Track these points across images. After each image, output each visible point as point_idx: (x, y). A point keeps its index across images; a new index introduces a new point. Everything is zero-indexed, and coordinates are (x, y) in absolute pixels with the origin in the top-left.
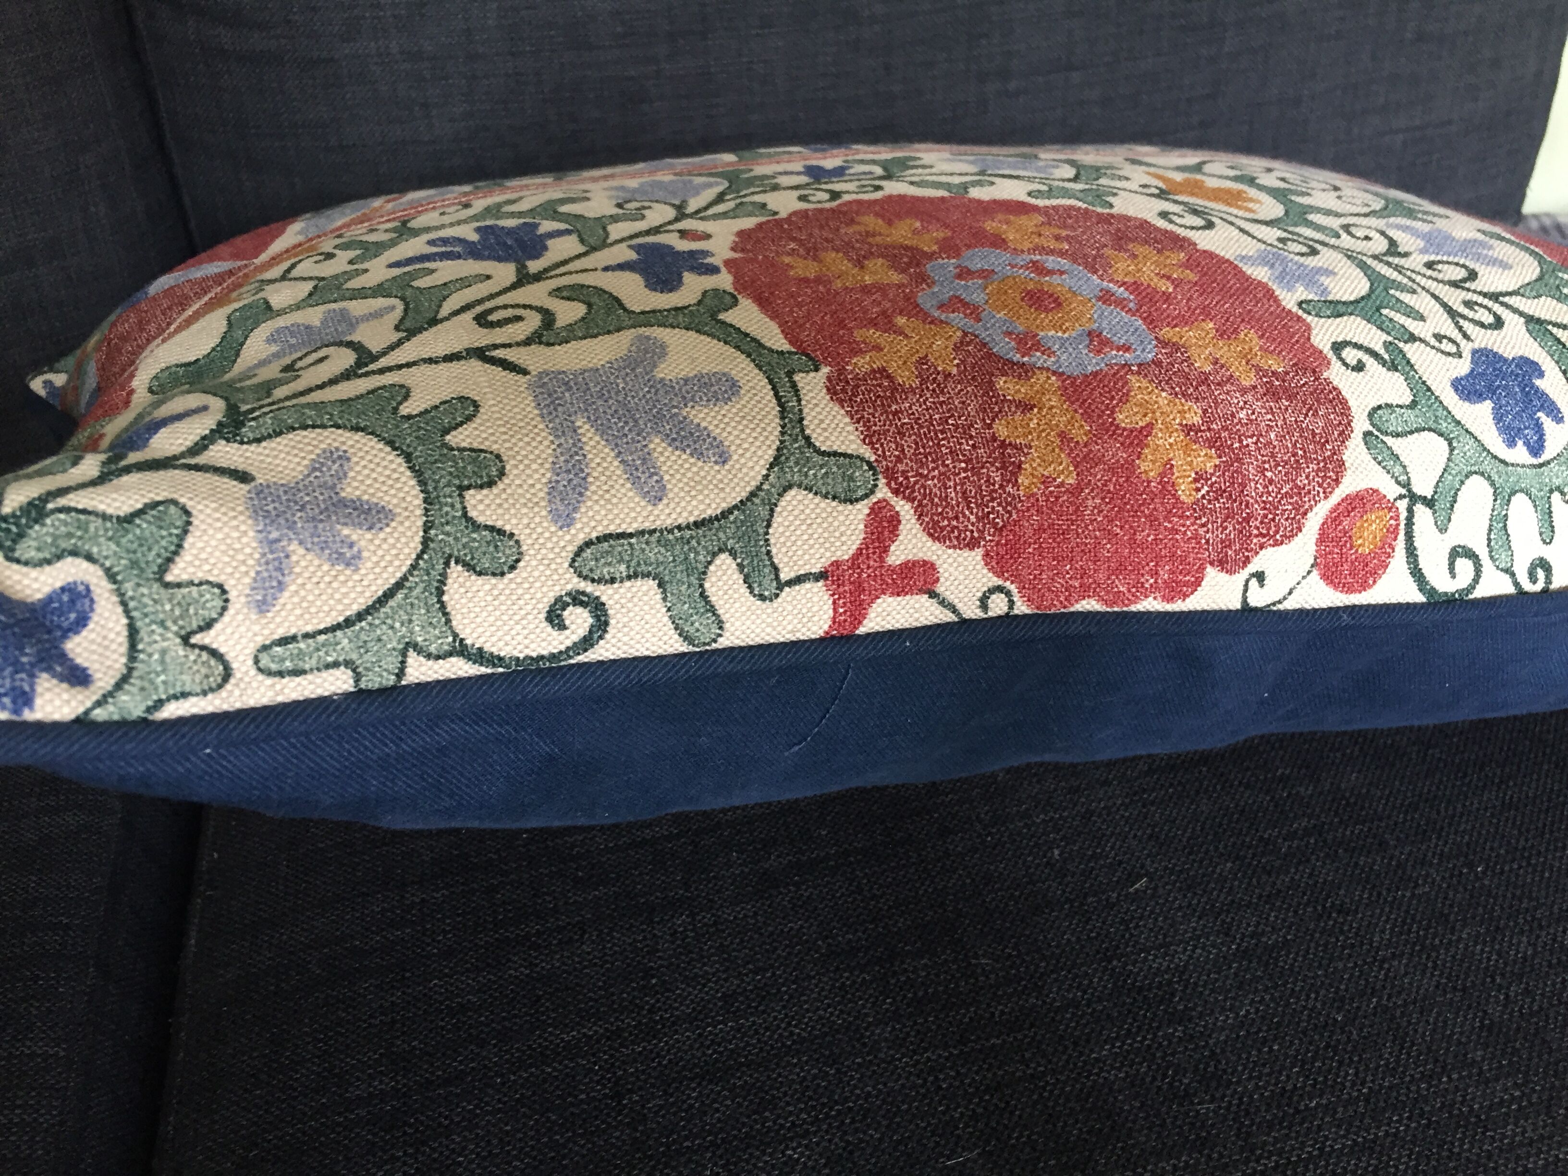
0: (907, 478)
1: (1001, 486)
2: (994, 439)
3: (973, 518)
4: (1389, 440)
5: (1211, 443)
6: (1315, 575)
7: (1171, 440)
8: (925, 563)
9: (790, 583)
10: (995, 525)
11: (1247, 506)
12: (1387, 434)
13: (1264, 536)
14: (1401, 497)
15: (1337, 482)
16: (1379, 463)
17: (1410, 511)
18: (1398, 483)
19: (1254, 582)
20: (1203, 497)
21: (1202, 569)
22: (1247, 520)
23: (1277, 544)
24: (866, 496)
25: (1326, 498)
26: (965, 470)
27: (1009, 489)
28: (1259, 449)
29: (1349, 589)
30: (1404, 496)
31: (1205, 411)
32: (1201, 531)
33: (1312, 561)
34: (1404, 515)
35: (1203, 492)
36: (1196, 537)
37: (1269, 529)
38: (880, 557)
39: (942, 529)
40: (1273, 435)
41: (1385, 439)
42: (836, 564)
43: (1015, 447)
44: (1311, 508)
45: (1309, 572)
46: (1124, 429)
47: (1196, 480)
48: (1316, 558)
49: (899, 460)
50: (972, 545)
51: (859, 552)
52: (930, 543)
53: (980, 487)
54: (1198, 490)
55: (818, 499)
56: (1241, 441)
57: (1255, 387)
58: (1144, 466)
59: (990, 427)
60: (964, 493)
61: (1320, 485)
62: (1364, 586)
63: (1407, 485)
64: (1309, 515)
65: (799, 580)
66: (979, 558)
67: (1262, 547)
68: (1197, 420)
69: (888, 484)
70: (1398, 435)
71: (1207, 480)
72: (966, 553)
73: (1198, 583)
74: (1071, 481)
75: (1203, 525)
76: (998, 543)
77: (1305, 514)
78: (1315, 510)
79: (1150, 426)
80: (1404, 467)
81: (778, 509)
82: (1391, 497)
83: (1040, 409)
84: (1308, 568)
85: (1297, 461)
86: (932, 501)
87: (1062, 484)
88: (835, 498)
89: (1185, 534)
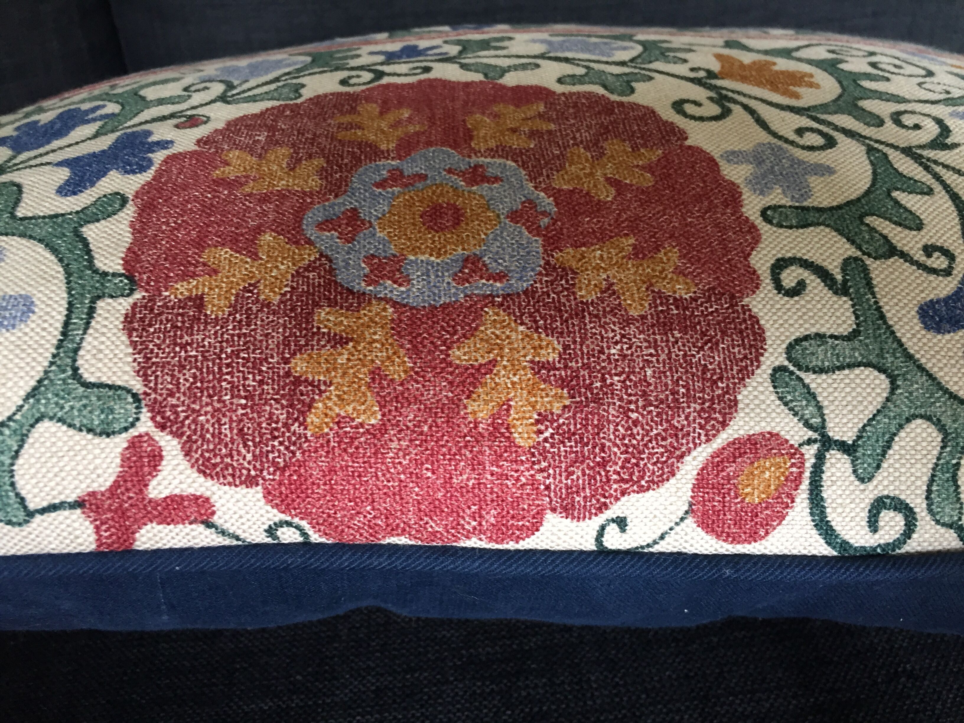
0: (176, 413)
1: (285, 425)
2: (288, 374)
3: (249, 457)
4: (809, 378)
5: (563, 383)
6: (690, 521)
7: (516, 379)
8: (197, 498)
9: (43, 511)
10: (274, 463)
11: (602, 450)
12: (807, 370)
13: (626, 481)
14: (810, 442)
15: (724, 424)
16: (786, 404)
17: (820, 458)
18: (807, 425)
19: (613, 529)
20: (546, 440)
21: (539, 515)
22: (603, 464)
23: (642, 490)
24: (126, 429)
25: (708, 441)
26: (244, 407)
27: (295, 427)
28: (626, 388)
29: (735, 540)
30: (815, 441)
31: (566, 347)
32: (539, 477)
33: (686, 508)
34: (810, 461)
35: (547, 434)
36: (533, 483)
37: (631, 474)
38: (141, 491)
39: (215, 465)
40: (649, 372)
41: (802, 375)
42: (93, 494)
43: (311, 384)
44: (689, 451)
45: (682, 519)
46: (458, 366)
47: (538, 422)
48: (691, 505)
49: (171, 394)
50: (250, 482)
51: (116, 485)
52: (202, 479)
53: (259, 424)
54: (540, 432)
55: (71, 432)
56: (603, 380)
57: (643, 317)
58: (472, 406)
59: (287, 361)
60: (241, 430)
61: (702, 427)
62: (753, 537)
63: (821, 429)
64: (687, 459)
65: (53, 508)
66: (261, 495)
67: (623, 493)
68: (553, 357)
69: (153, 419)
70: (822, 371)
71: (552, 422)
72: (243, 490)
73: (535, 528)
74: (373, 421)
75: (542, 470)
76: (280, 484)
77: (682, 456)
78: (694, 453)
79: (493, 363)
80: (820, 408)
81: (31, 440)
82: (795, 441)
83: (358, 343)
84: (681, 514)
85: (676, 400)
86: (202, 436)
87: (362, 425)
88: (89, 431)
89: (518, 480)
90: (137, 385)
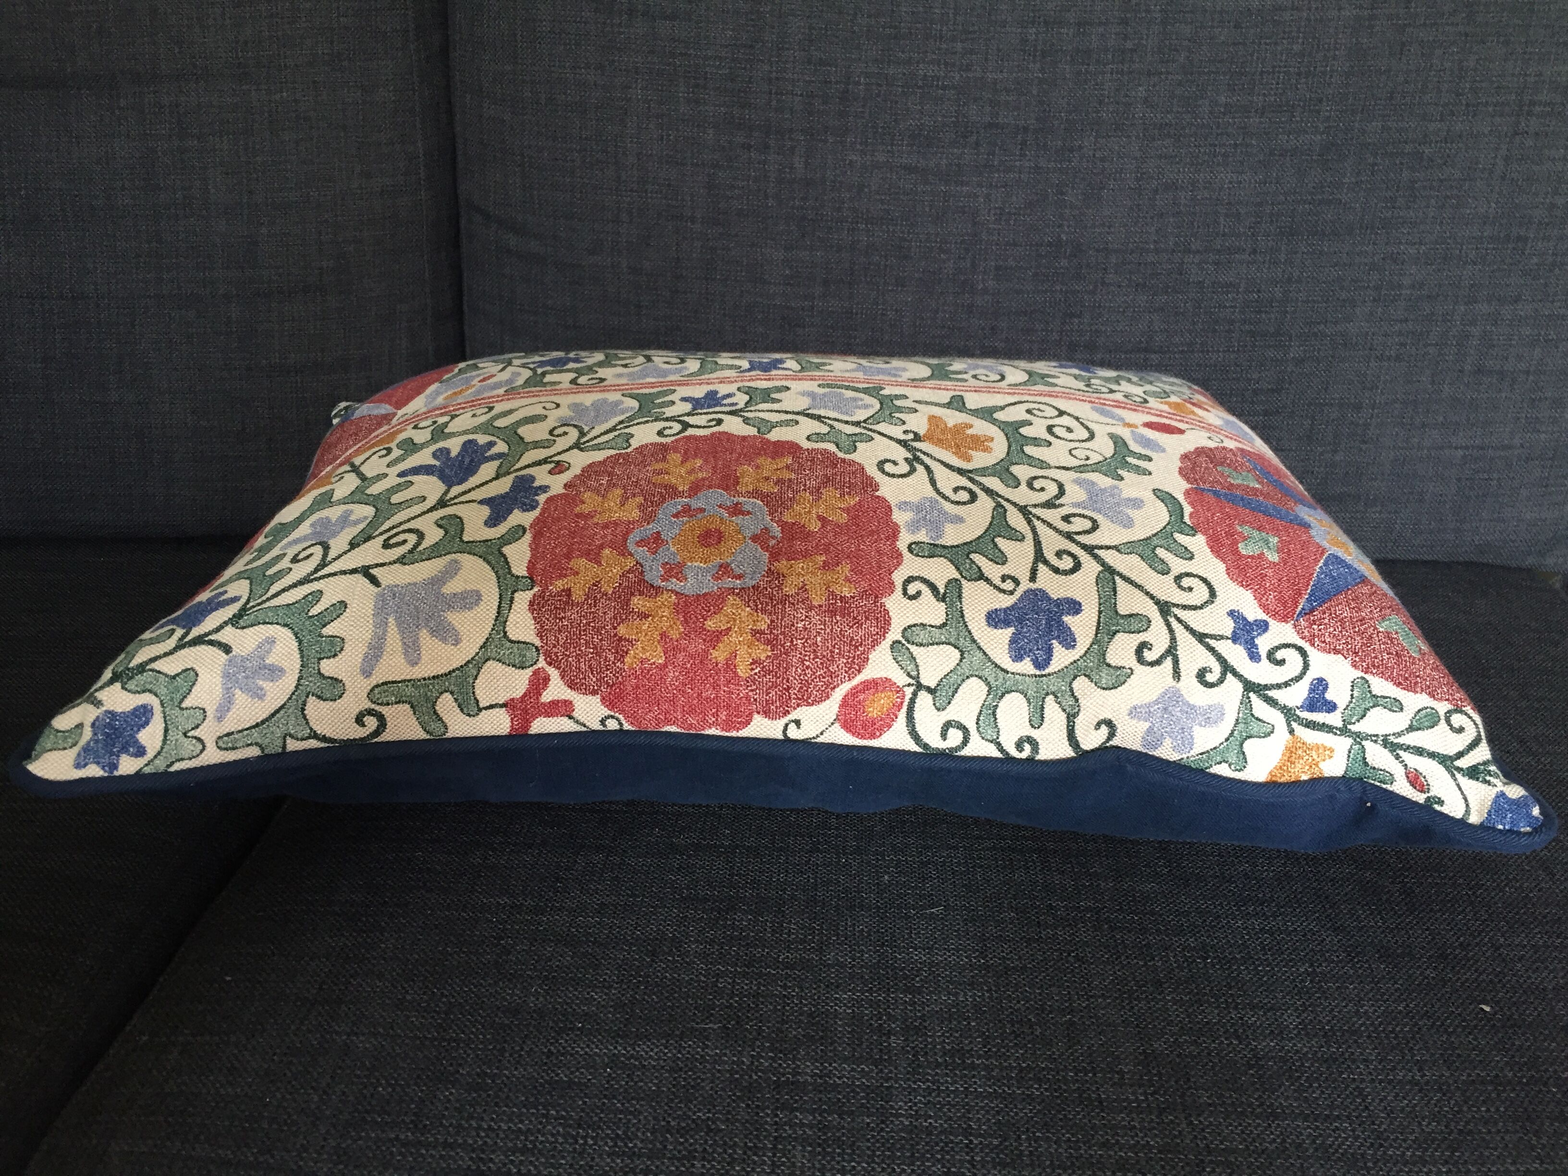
0: (557, 657)
1: (613, 663)
2: (615, 635)
3: (594, 679)
4: (914, 648)
5: (768, 642)
6: (837, 725)
7: (741, 639)
8: (566, 701)
9: (486, 708)
10: (607, 683)
11: (788, 681)
12: (914, 643)
13: (800, 699)
14: (909, 685)
15: (859, 671)
16: (897, 662)
17: (915, 694)
18: (909, 675)
19: (792, 726)
20: (756, 674)
21: (750, 715)
22: (789, 688)
23: (809, 704)
24: (532, 665)
25: (849, 680)
26: (592, 653)
27: (618, 664)
28: (805, 647)
29: (862, 737)
30: (913, 685)
31: (772, 621)
32: (750, 694)
33: (835, 717)
34: (908, 696)
35: (757, 671)
36: (747, 697)
37: (803, 696)
38: (538, 698)
39: (577, 684)
40: (819, 639)
41: (910, 647)
42: (511, 700)
43: (628, 640)
44: (838, 685)
45: (832, 724)
46: (709, 631)
47: (751, 664)
48: (837, 716)
49: (555, 646)
50: (594, 693)
51: (524, 695)
52: (569, 691)
53: (600, 662)
54: (752, 669)
55: (504, 666)
56: (792, 642)
57: (820, 606)
58: (715, 653)
59: (615, 628)
60: (590, 666)
61: (846, 672)
62: (873, 736)
63: (917, 677)
64: (837, 690)
65: (491, 707)
66: (599, 700)
67: (798, 705)
68: (764, 627)
69: (545, 659)
70: (923, 645)
71: (760, 664)
72: (590, 697)
73: (748, 723)
74: (660, 661)
75: (752, 691)
76: (610, 693)
77: (834, 688)
78: (841, 687)
79: (729, 629)
80: (917, 666)
81: (483, 670)
82: (900, 684)
83: (654, 617)
84: (832, 721)
85: (833, 656)
86: (571, 668)
87: (654, 663)
88: (513, 666)
89: (738, 695)
90: (537, 642)
